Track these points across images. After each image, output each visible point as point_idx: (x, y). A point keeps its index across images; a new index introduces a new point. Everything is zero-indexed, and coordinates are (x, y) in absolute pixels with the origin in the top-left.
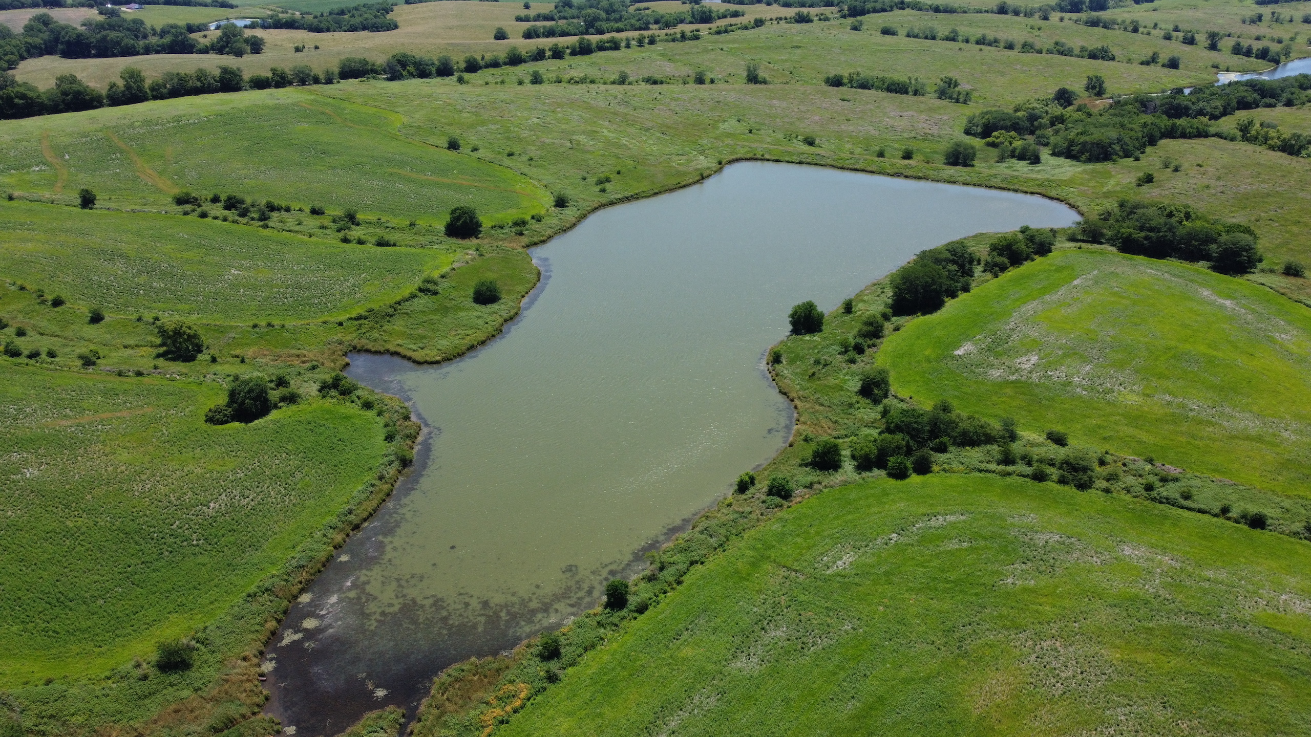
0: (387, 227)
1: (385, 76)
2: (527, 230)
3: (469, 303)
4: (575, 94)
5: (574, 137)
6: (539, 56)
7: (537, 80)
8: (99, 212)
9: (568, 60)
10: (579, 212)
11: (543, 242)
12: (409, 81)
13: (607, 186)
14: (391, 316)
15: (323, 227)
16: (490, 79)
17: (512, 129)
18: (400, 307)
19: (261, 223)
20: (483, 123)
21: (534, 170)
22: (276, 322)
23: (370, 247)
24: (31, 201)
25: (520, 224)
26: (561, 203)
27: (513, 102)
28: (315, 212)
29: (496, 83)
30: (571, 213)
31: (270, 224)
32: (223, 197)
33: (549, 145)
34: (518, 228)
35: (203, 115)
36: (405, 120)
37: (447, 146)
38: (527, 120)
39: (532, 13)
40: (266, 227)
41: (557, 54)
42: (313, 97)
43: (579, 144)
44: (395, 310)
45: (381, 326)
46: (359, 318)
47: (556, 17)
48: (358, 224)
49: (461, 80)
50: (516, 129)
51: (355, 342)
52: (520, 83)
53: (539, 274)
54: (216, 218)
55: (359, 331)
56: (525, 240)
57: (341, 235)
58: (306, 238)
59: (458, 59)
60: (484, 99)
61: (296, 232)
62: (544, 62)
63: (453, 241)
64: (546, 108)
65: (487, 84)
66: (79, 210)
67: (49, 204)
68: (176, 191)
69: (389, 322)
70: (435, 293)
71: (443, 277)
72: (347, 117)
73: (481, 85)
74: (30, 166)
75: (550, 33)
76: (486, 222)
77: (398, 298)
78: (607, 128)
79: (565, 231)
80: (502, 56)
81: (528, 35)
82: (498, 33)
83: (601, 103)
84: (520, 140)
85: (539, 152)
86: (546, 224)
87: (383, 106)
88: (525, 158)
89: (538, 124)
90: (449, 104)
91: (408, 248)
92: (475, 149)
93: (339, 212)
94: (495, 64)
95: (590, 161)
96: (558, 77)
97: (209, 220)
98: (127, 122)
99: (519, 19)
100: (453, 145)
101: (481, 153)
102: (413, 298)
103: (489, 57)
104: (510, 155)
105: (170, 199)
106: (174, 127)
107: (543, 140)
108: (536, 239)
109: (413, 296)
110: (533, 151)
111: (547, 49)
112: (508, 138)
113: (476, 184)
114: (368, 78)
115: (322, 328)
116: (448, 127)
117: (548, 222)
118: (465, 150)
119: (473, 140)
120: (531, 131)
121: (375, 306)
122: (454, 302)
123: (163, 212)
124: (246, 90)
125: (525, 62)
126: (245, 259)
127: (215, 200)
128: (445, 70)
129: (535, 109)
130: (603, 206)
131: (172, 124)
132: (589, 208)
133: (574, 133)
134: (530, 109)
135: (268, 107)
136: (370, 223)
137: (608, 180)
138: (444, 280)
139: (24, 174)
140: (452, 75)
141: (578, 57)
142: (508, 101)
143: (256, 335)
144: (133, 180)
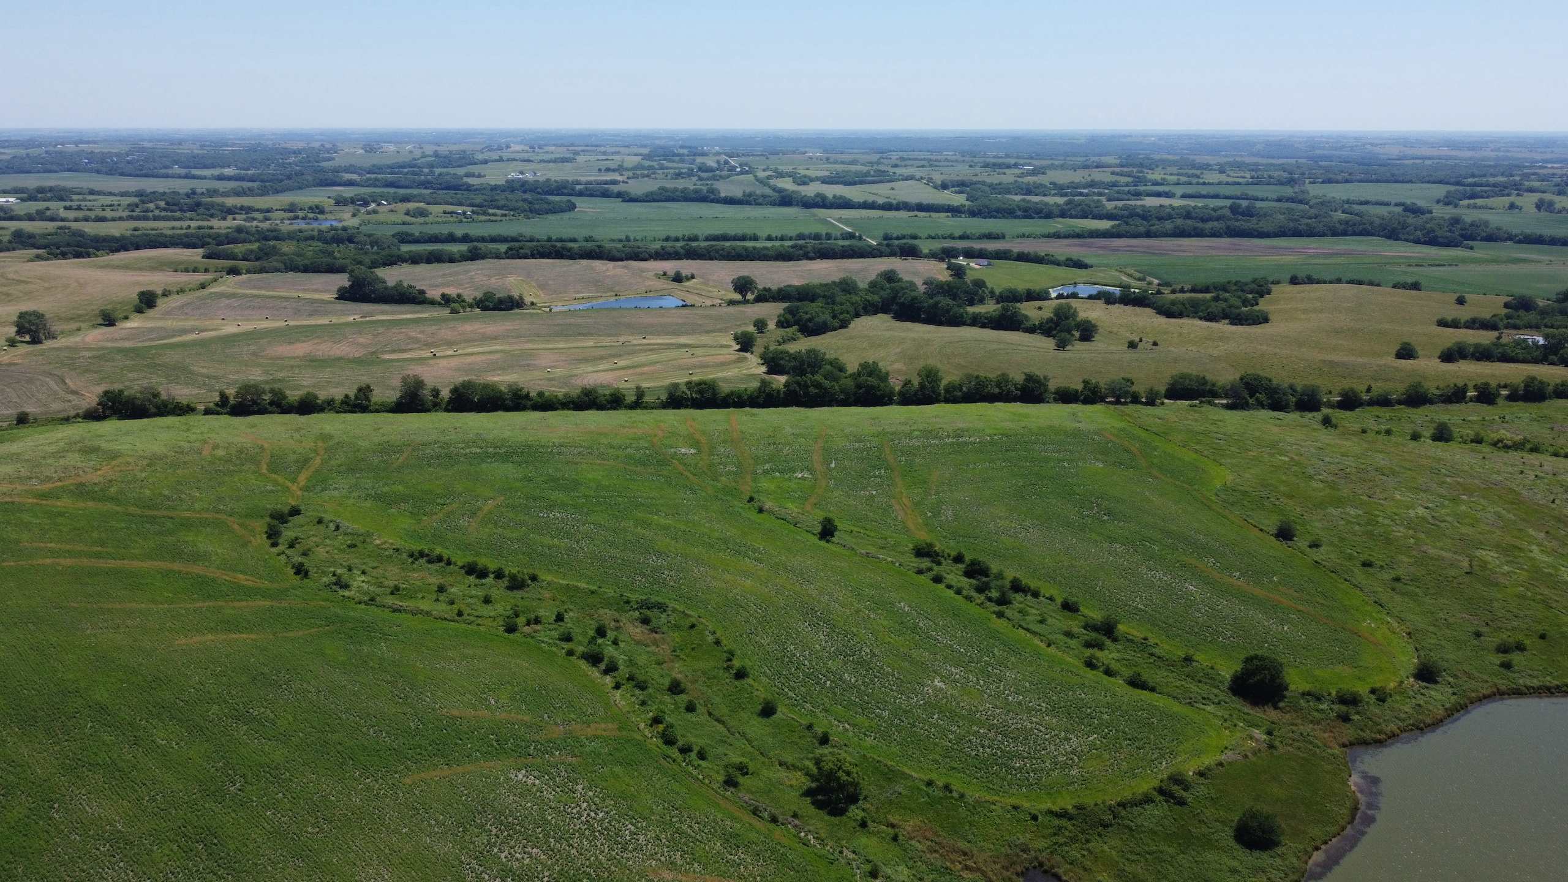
0: (1152, 654)
1: (1224, 402)
2: (1357, 713)
3: (1226, 836)
4: (1499, 473)
5: (1478, 553)
6: (1456, 396)
7: (1442, 435)
8: (834, 549)
9: (1503, 408)
10: (1453, 698)
11: (1379, 743)
12: (1255, 413)
13: (1516, 658)
14: (1106, 826)
15: (1069, 634)
16: (1371, 424)
17: (1380, 519)
18: (1123, 813)
19: (997, 608)
20: (1339, 502)
21: (1398, 598)
22: (956, 786)
23: (1118, 684)
24: (777, 518)
25: (1349, 700)
26: (1427, 674)
27: (1394, 473)
28: (1069, 607)
29: (1379, 433)
30: (1439, 697)
31: (1008, 612)
32: (968, 558)
33: (1432, 559)
34: (1344, 708)
35: (987, 431)
36: (1230, 478)
37: (1274, 530)
38: (1408, 508)
39: (1464, 314)
40: (1000, 615)
41: (1486, 396)
42: (1123, 425)
43: (1484, 565)
44: (1115, 817)
45: (1088, 841)
46: (1063, 815)
47: (1501, 324)
48: (1115, 640)
49: (1327, 422)
50: (1386, 522)
51: (1043, 856)
52: (1415, 437)
53: (1355, 809)
54: (949, 587)
55: (1054, 839)
56: (1348, 733)
57: (1089, 652)
58: (1043, 645)
59: (1331, 387)
60: (1350, 462)
61: (1034, 633)
62: (1463, 406)
63: (1238, 703)
64: (1444, 492)
65: (1364, 431)
66: (815, 540)
67: (792, 527)
68: (923, 536)
69: (1100, 835)
70: (1182, 803)
71: (1201, 774)
72: (1155, 461)
73: (1354, 434)
74: (795, 471)
75: (1483, 355)
76: (1296, 682)
77: (1127, 795)
78: (1539, 545)
79: (1422, 729)
80: (1397, 389)
81: (1449, 356)
82: (1402, 348)
83: (1539, 497)
84: (1388, 540)
85: (1412, 569)
86: (1392, 709)
87: (1206, 453)
88: (1387, 576)
89: (1424, 518)
90: (1298, 464)
91: (1171, 700)
92: (1315, 545)
93: (1096, 615)
94: (1384, 402)
95: (1496, 604)
96: (1477, 434)
97: (941, 586)
98: (907, 428)
99: (1442, 323)
100: (1285, 534)
101: (1322, 554)
102: (1146, 802)
103: (1378, 388)
104: (1367, 564)
105: (911, 546)
106: (953, 443)
107: (1425, 548)
108: (1367, 735)
109: (1148, 800)
110: (1405, 566)
111: (1471, 385)
112: (1370, 534)
113: (1300, 608)
114: (1201, 402)
115: (1009, 816)
116: (1286, 501)
117: (1396, 705)
118: (1301, 543)
119: (1318, 527)
120: (1409, 528)
121: (1089, 801)
122: (1205, 830)
123: (897, 564)
124: (1048, 402)
125: (1431, 402)
126: (957, 665)
127: (958, 559)
128: (1308, 402)
129: (1425, 491)
130: (1499, 694)
131: (951, 440)
132: (1473, 695)
133: (1479, 545)
134: (1418, 490)
135: (1065, 432)
136: (1132, 641)
137: (1520, 648)
138: (1202, 780)
139: (786, 479)
140: (1318, 409)
141: (1521, 403)
142: (1386, 471)
143: (926, 799)
144: (885, 510)
